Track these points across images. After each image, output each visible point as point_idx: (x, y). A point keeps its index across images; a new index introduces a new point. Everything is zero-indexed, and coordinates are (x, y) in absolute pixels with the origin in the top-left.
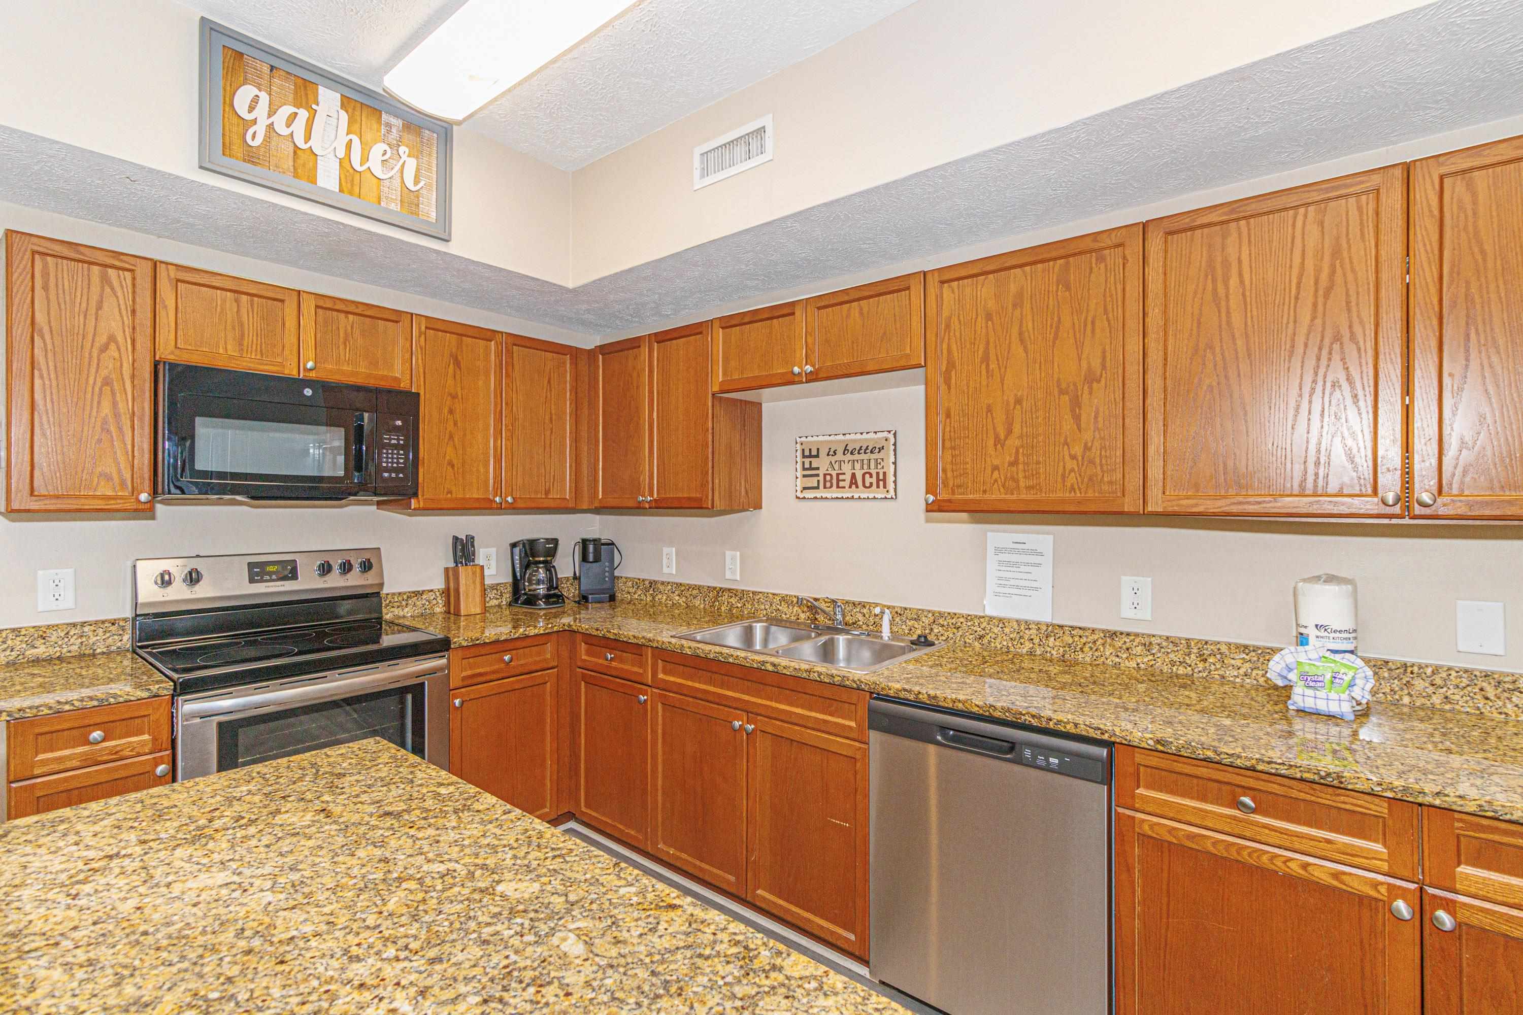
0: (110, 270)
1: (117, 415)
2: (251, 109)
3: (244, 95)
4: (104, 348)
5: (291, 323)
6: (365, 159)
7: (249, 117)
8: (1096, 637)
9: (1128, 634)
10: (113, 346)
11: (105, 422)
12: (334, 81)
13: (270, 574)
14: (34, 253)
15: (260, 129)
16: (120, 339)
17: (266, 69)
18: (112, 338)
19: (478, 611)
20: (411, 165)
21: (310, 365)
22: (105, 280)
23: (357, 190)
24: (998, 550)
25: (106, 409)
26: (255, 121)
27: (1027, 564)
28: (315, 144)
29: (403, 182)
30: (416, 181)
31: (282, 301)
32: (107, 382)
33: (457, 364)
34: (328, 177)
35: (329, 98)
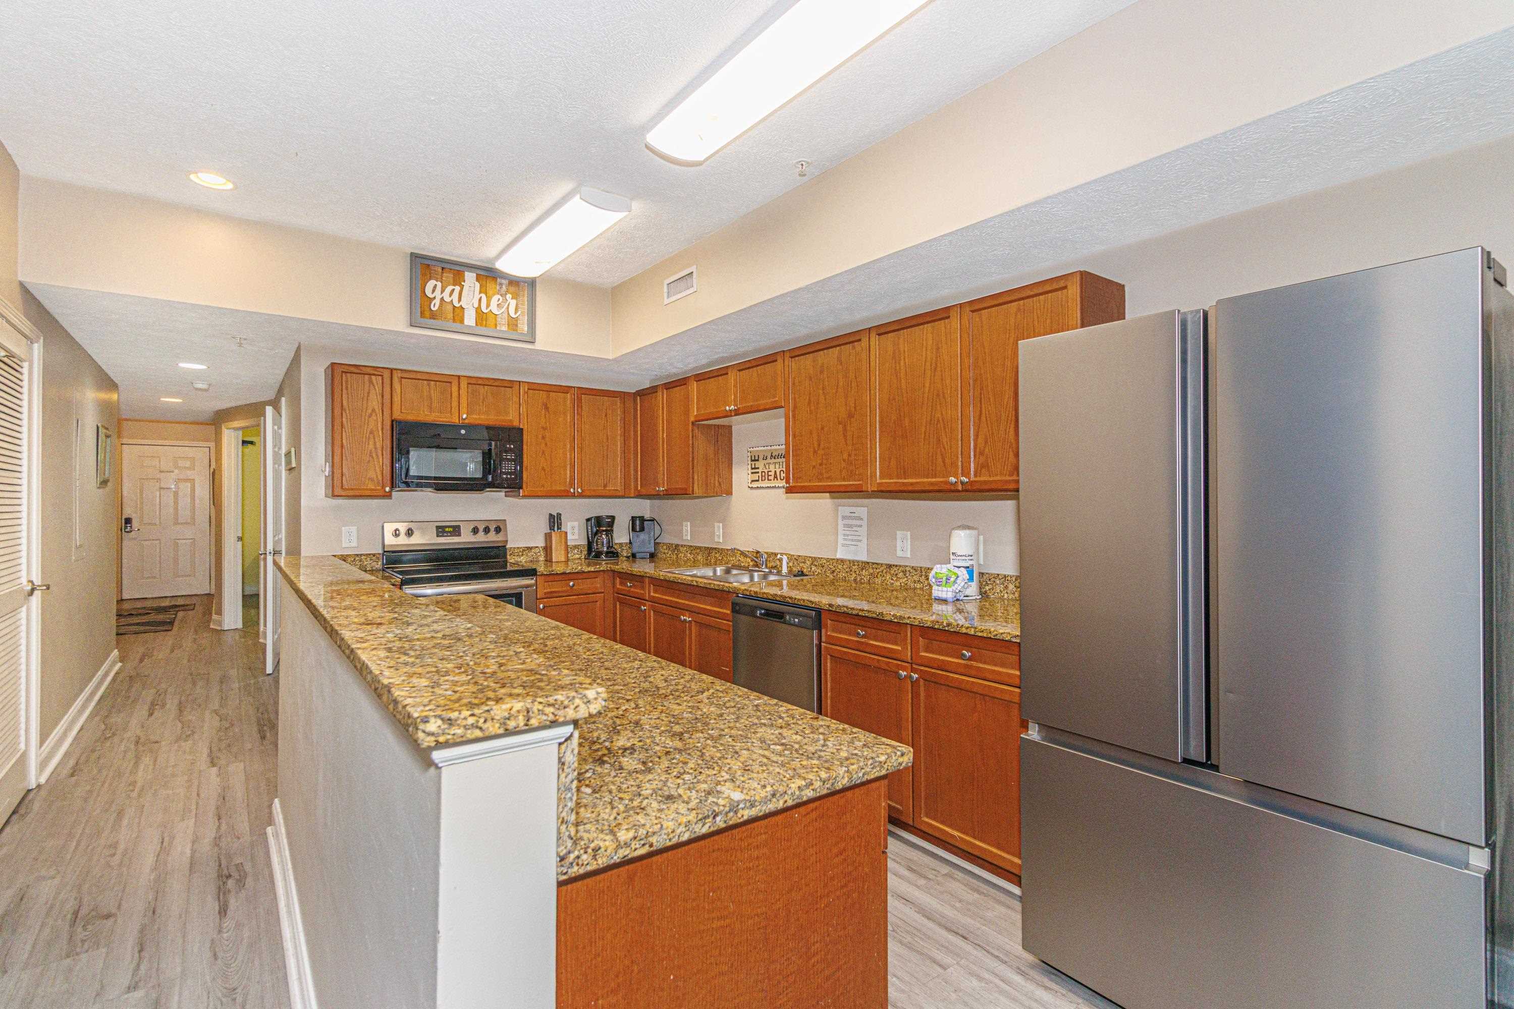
0: (373, 377)
1: (376, 448)
2: (433, 291)
3: (431, 284)
4: (370, 416)
5: (455, 394)
6: (488, 306)
7: (430, 295)
8: (882, 568)
9: (896, 566)
10: (374, 414)
11: (371, 452)
12: (471, 267)
13: (448, 532)
14: (343, 372)
15: (437, 302)
16: (377, 410)
17: (440, 270)
18: (373, 410)
19: (563, 559)
20: (513, 303)
21: (465, 416)
22: (371, 382)
23: (484, 322)
24: (844, 518)
25: (371, 446)
26: (435, 298)
27: (856, 526)
28: (463, 303)
29: (508, 314)
30: (516, 311)
31: (450, 383)
32: (371, 432)
33: (547, 408)
34: (470, 319)
35: (470, 277)
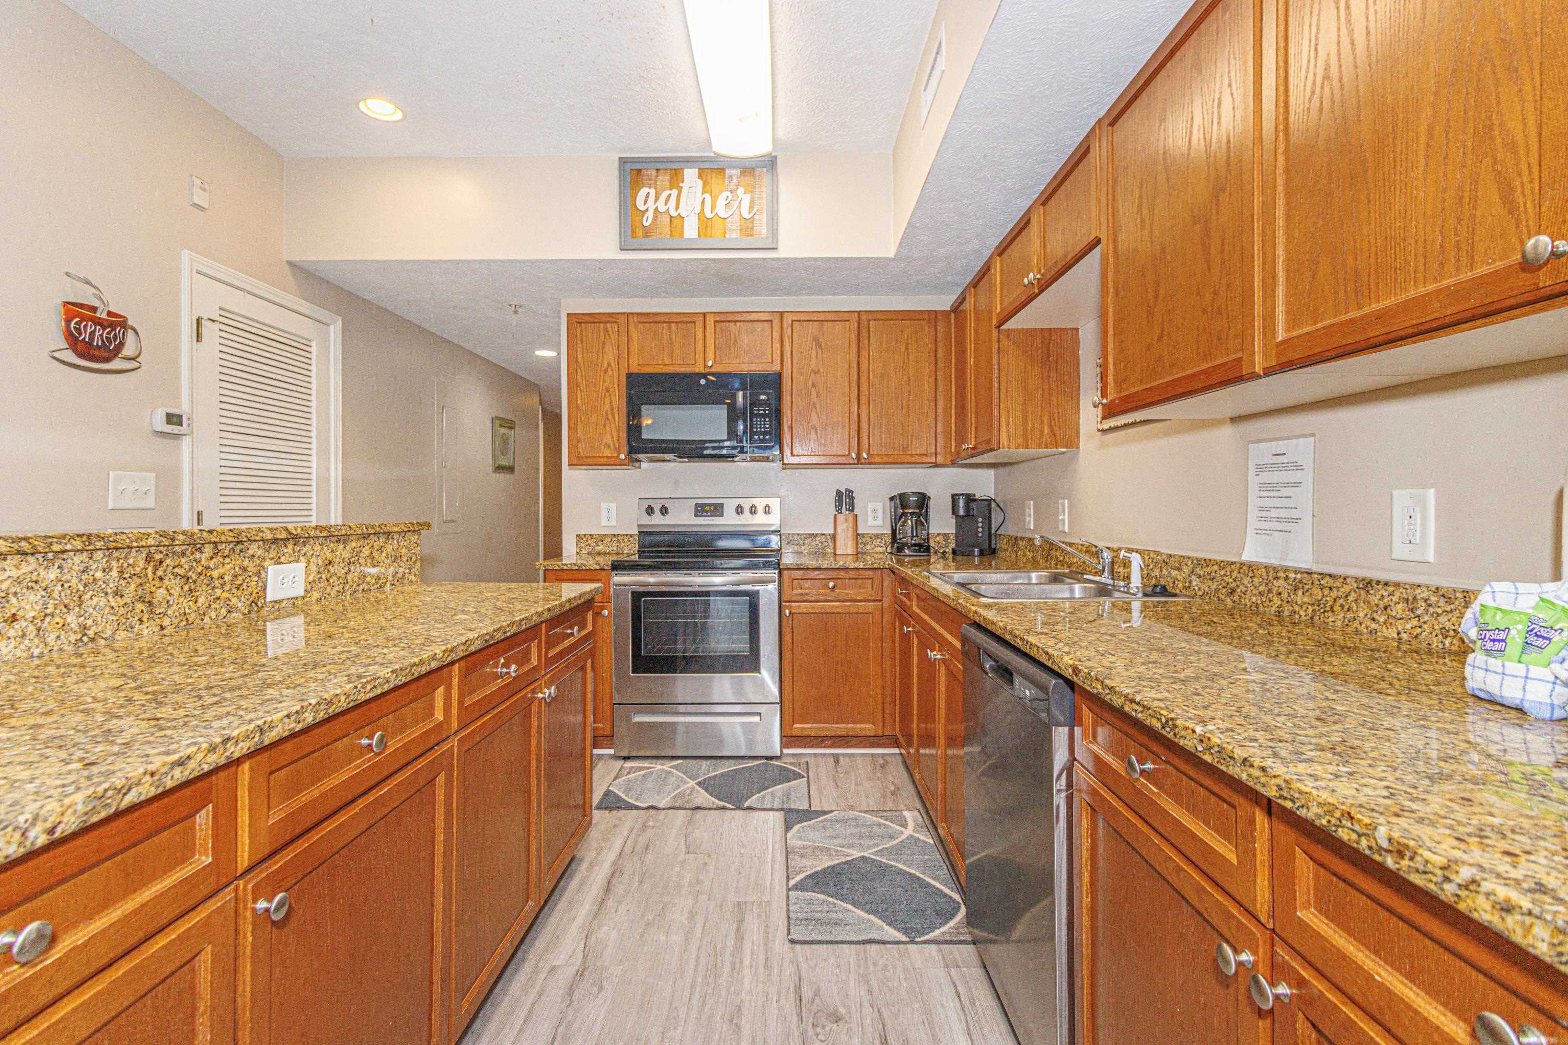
0: (609, 325)
1: (612, 409)
2: (646, 202)
3: (643, 192)
4: (606, 371)
5: (700, 336)
6: (713, 208)
7: (642, 208)
10: (610, 369)
11: (607, 415)
12: (690, 161)
13: (707, 512)
14: (578, 322)
15: (650, 214)
16: (613, 364)
17: (654, 173)
18: (609, 364)
19: (850, 551)
20: (746, 199)
21: (710, 363)
22: (606, 330)
23: (709, 231)
24: (1260, 468)
25: (607, 406)
26: (647, 210)
27: (1287, 485)
28: (682, 211)
29: (741, 215)
30: (751, 208)
31: (694, 322)
32: (607, 390)
33: (819, 345)
34: (691, 230)
35: (691, 174)
